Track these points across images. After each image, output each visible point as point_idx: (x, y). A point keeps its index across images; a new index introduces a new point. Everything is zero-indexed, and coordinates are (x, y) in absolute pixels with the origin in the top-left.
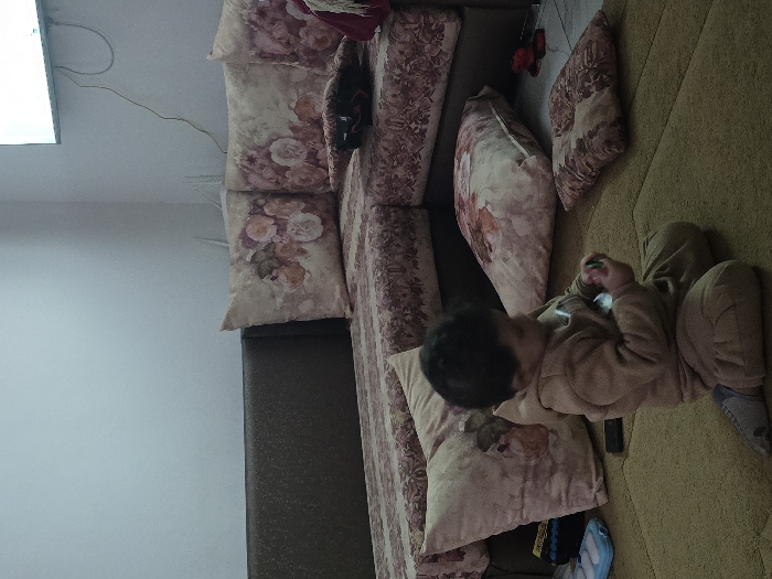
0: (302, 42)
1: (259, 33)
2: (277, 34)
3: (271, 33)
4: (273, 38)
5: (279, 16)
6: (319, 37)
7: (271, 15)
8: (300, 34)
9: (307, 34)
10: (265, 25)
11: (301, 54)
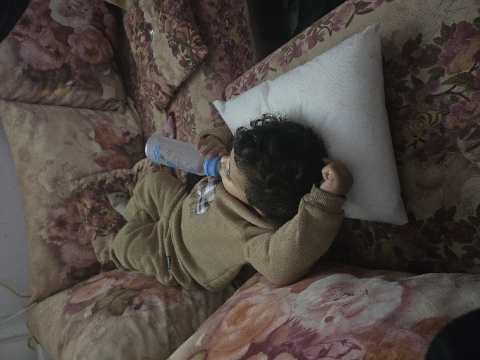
0: (72, 51)
1: (25, 44)
2: (44, 43)
3: (36, 41)
4: (40, 47)
5: (44, 23)
6: (89, 46)
7: (35, 22)
8: (70, 41)
9: (76, 42)
10: (30, 34)
11: (73, 66)
